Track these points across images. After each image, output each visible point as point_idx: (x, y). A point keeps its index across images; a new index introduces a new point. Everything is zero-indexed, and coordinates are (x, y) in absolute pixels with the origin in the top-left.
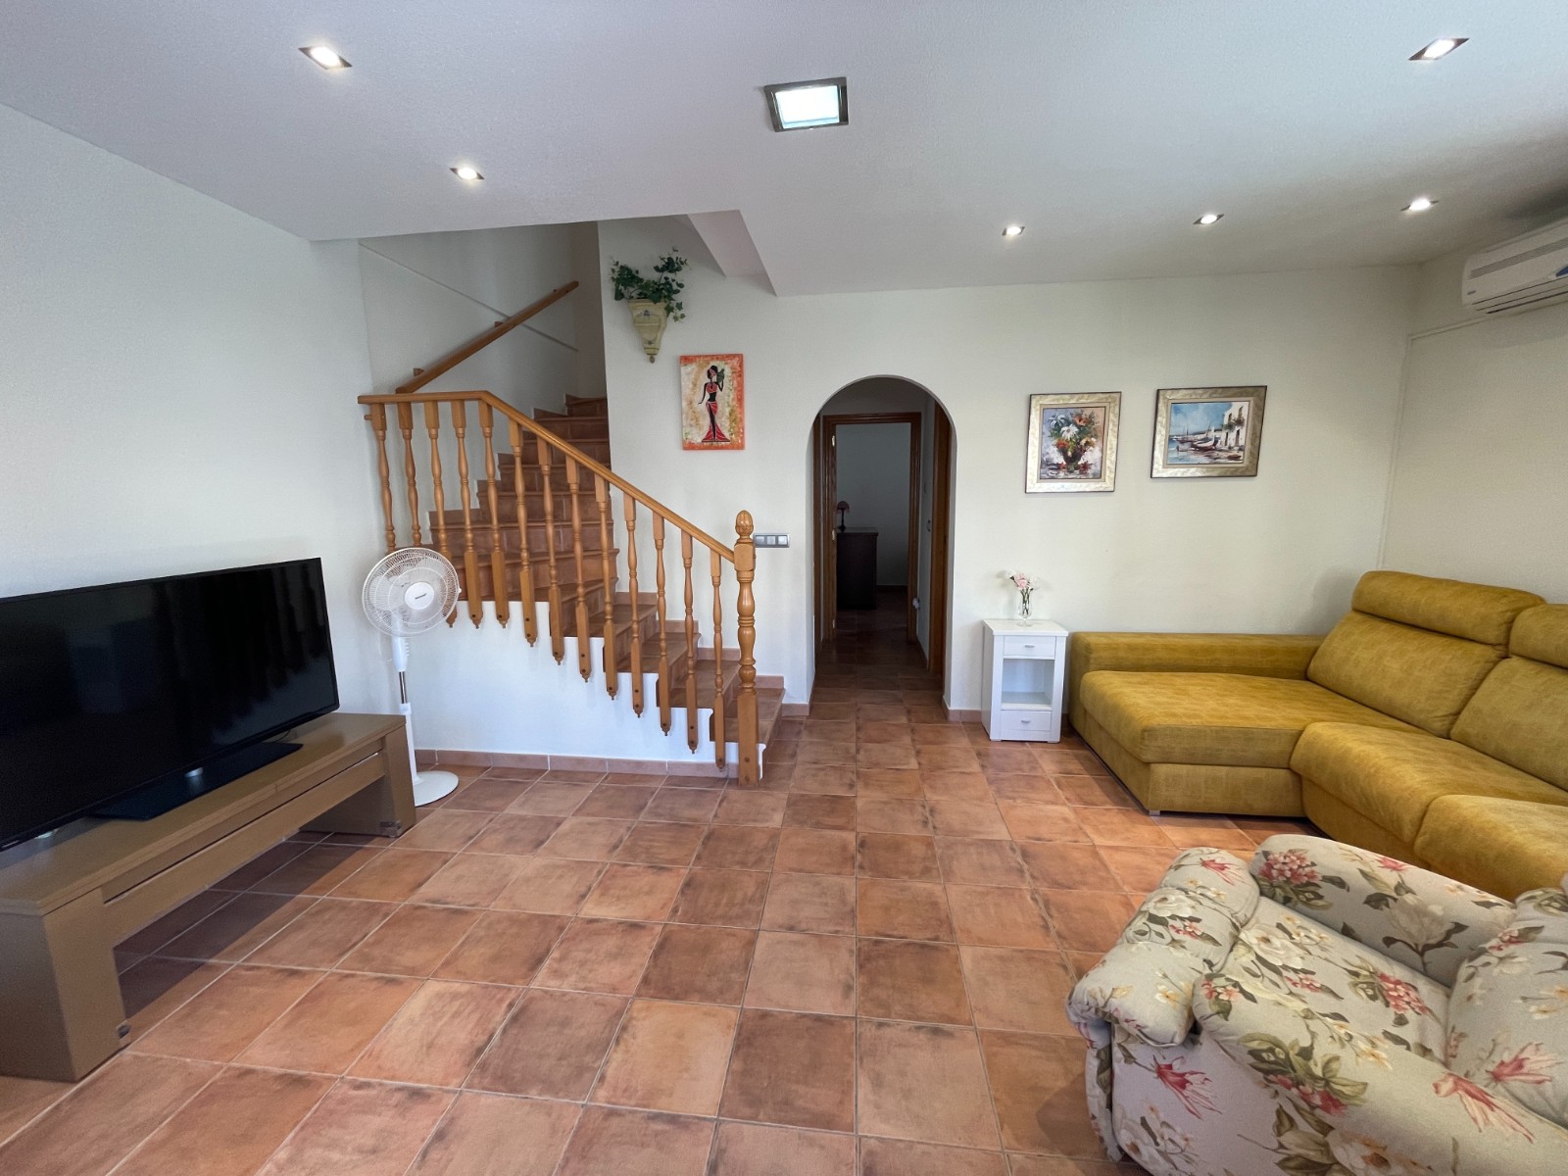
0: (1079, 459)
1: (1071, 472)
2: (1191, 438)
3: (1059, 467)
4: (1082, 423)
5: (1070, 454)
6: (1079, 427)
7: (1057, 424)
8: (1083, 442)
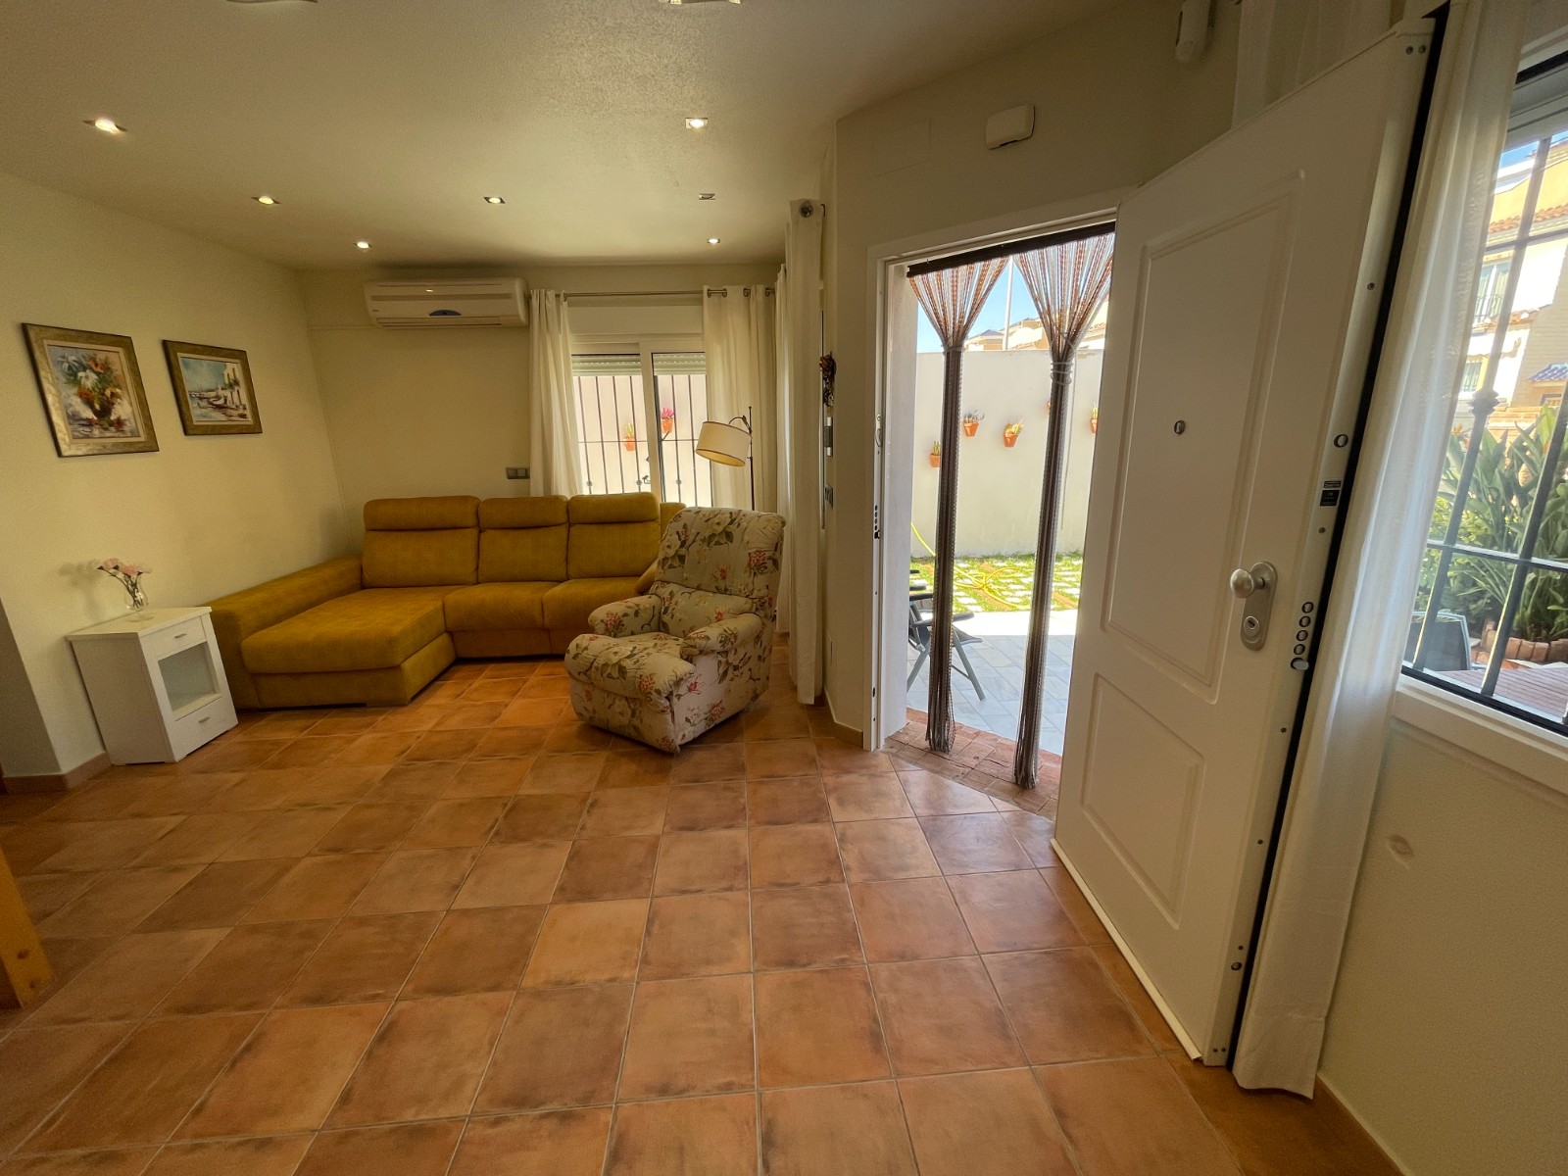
0: (110, 414)
1: (106, 429)
2: (207, 395)
3: (90, 423)
4: (98, 370)
5: (97, 407)
6: (98, 374)
7: (70, 368)
8: (108, 393)
